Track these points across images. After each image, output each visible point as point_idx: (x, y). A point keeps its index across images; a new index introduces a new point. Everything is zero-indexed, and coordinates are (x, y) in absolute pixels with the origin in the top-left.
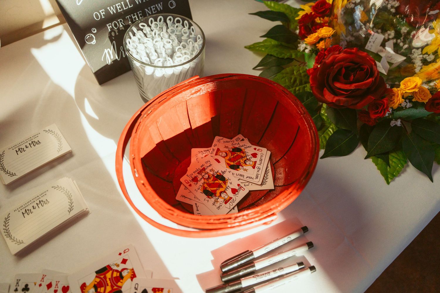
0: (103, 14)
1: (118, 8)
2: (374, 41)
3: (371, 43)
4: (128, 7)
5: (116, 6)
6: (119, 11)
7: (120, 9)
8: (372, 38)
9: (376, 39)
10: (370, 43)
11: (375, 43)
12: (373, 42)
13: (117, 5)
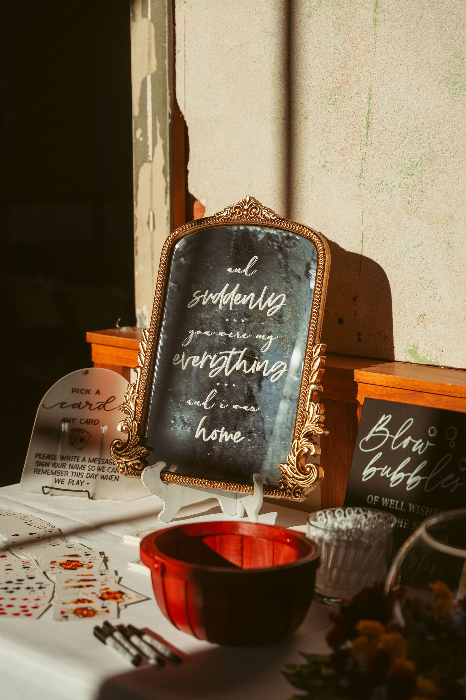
0: (376, 501)
1: (391, 503)
4: (400, 508)
5: (390, 501)
6: (390, 507)
7: (392, 506)
13: (392, 500)
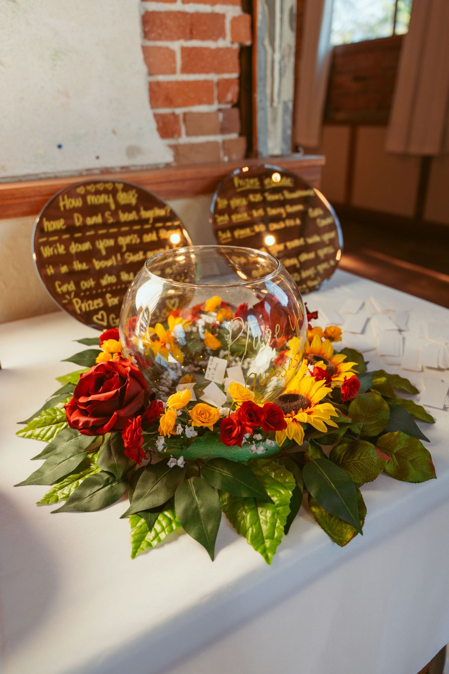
2: (216, 368)
3: (211, 370)
8: (211, 364)
9: (217, 365)
10: (209, 370)
11: (216, 370)
12: (214, 369)
